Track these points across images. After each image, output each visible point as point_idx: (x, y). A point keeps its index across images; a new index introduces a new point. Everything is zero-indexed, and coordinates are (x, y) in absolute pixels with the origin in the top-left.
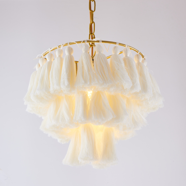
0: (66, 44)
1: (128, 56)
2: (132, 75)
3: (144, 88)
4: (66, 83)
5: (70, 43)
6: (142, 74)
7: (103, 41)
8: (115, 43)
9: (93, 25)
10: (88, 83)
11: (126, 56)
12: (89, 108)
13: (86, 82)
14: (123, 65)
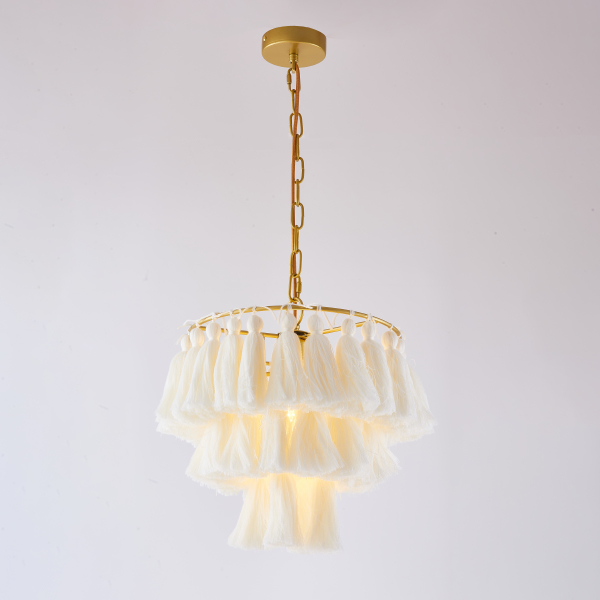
0: (250, 310)
1: (372, 338)
2: (379, 382)
3: (402, 406)
4: (250, 397)
5: (258, 309)
6: (397, 376)
7: (324, 309)
8: (348, 312)
9: (298, 256)
10: (294, 399)
11: (369, 339)
12: (290, 443)
13: (288, 396)
14: (363, 360)
